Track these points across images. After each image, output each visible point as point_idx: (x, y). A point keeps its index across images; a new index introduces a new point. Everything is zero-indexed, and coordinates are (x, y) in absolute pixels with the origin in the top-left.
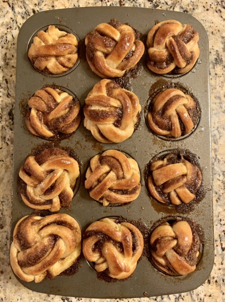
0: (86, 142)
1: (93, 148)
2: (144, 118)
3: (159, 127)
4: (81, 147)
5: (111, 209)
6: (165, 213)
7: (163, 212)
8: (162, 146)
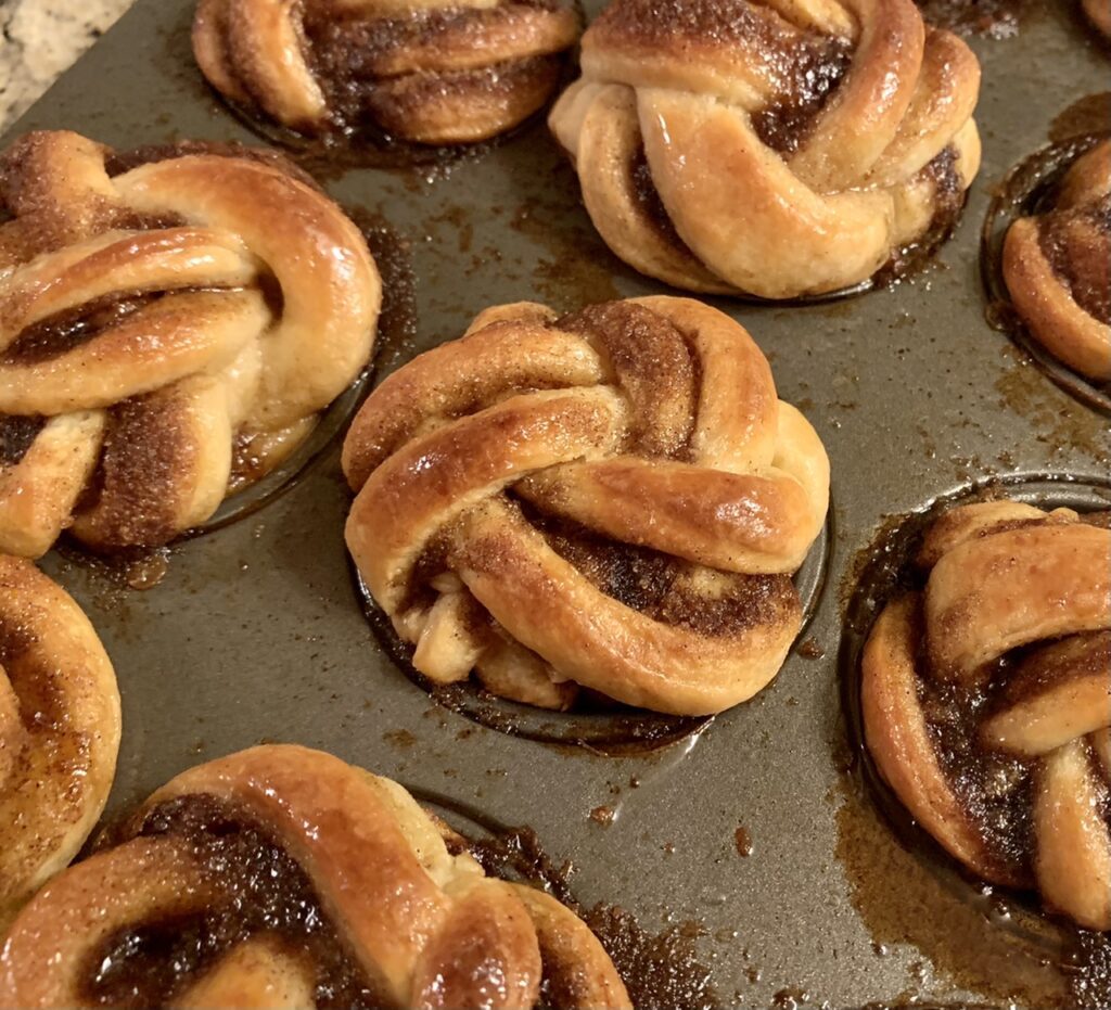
0: (510, 232)
1: (543, 281)
2: (978, 238)
3: (1077, 297)
4: (464, 247)
5: (466, 734)
6: (937, 972)
7: (927, 951)
8: (1065, 437)
